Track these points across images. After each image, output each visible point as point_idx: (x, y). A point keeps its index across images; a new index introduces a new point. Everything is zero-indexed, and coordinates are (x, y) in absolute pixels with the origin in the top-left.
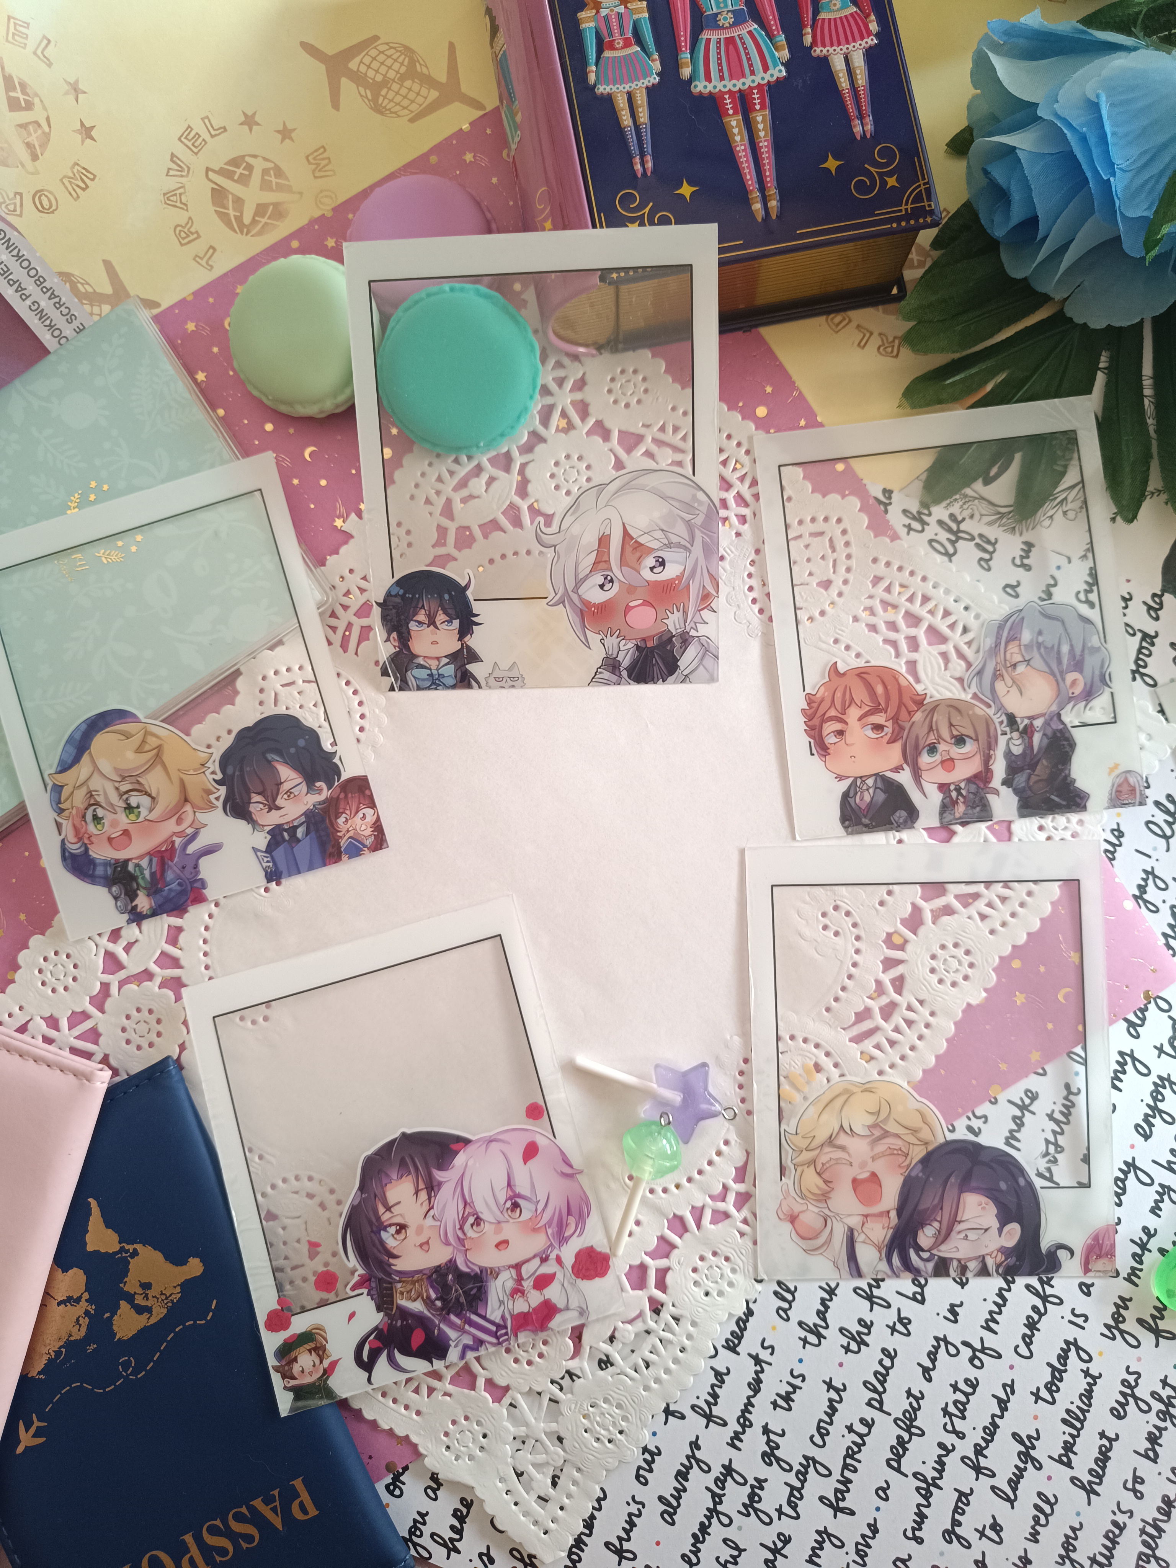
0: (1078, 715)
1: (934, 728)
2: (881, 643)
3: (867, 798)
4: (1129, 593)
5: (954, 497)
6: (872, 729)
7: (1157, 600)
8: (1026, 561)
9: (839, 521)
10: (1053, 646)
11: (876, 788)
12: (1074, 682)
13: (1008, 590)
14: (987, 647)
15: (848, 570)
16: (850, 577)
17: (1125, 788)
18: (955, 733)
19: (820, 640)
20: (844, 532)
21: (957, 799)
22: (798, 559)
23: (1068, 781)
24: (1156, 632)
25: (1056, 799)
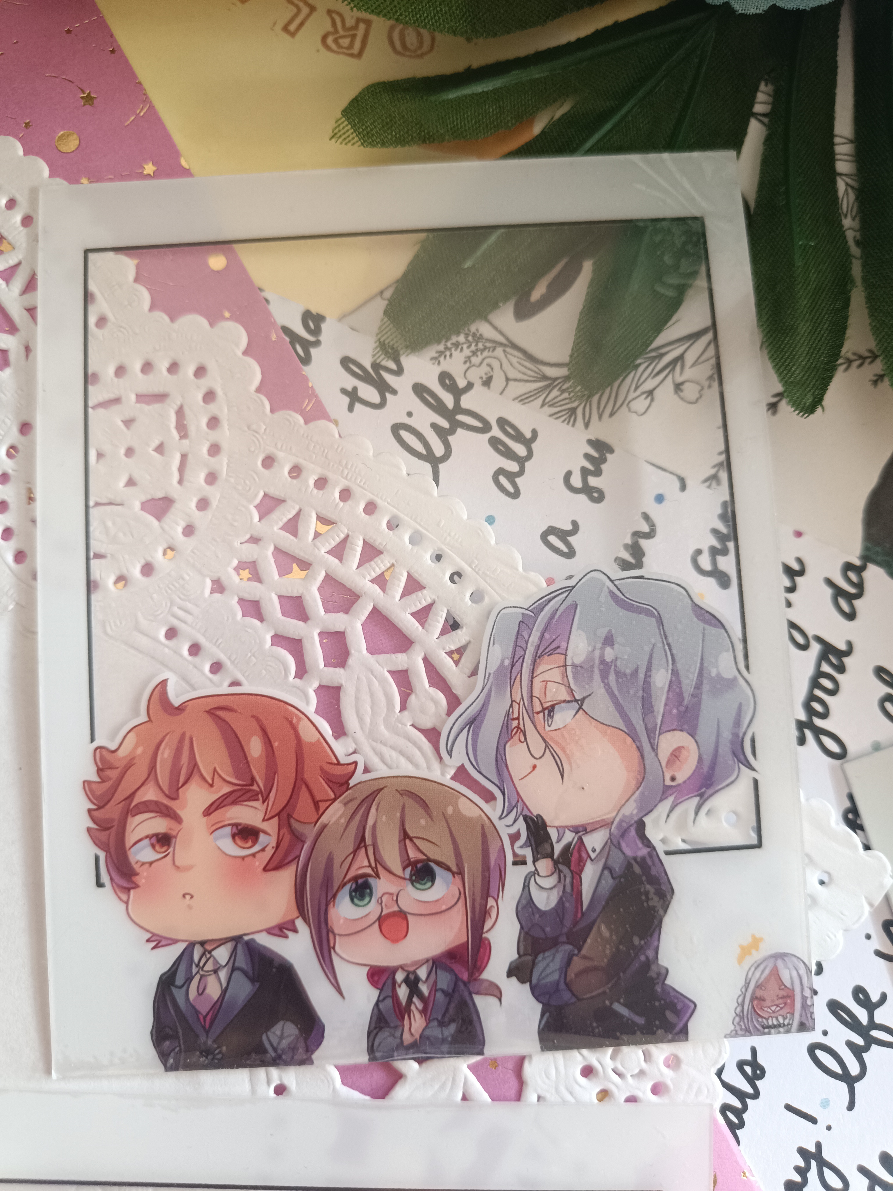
0: (681, 826)
1: (368, 840)
2: (269, 642)
3: (214, 990)
4: (799, 561)
5: (454, 339)
6: (233, 836)
7: (853, 576)
8: (593, 481)
9: (200, 371)
10: (636, 672)
11: (233, 969)
12: (676, 755)
13: (552, 539)
14: (493, 667)
15: (212, 478)
16: (214, 494)
17: (771, 993)
18: (413, 854)
19: (137, 628)
20: (209, 396)
21: (410, 1001)
22: (106, 448)
23: (652, 974)
24: (850, 644)
25: (624, 1011)
